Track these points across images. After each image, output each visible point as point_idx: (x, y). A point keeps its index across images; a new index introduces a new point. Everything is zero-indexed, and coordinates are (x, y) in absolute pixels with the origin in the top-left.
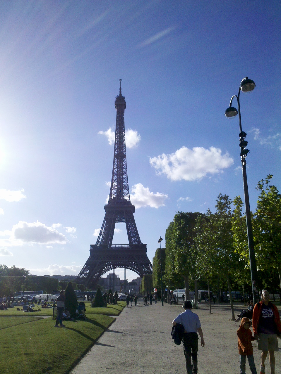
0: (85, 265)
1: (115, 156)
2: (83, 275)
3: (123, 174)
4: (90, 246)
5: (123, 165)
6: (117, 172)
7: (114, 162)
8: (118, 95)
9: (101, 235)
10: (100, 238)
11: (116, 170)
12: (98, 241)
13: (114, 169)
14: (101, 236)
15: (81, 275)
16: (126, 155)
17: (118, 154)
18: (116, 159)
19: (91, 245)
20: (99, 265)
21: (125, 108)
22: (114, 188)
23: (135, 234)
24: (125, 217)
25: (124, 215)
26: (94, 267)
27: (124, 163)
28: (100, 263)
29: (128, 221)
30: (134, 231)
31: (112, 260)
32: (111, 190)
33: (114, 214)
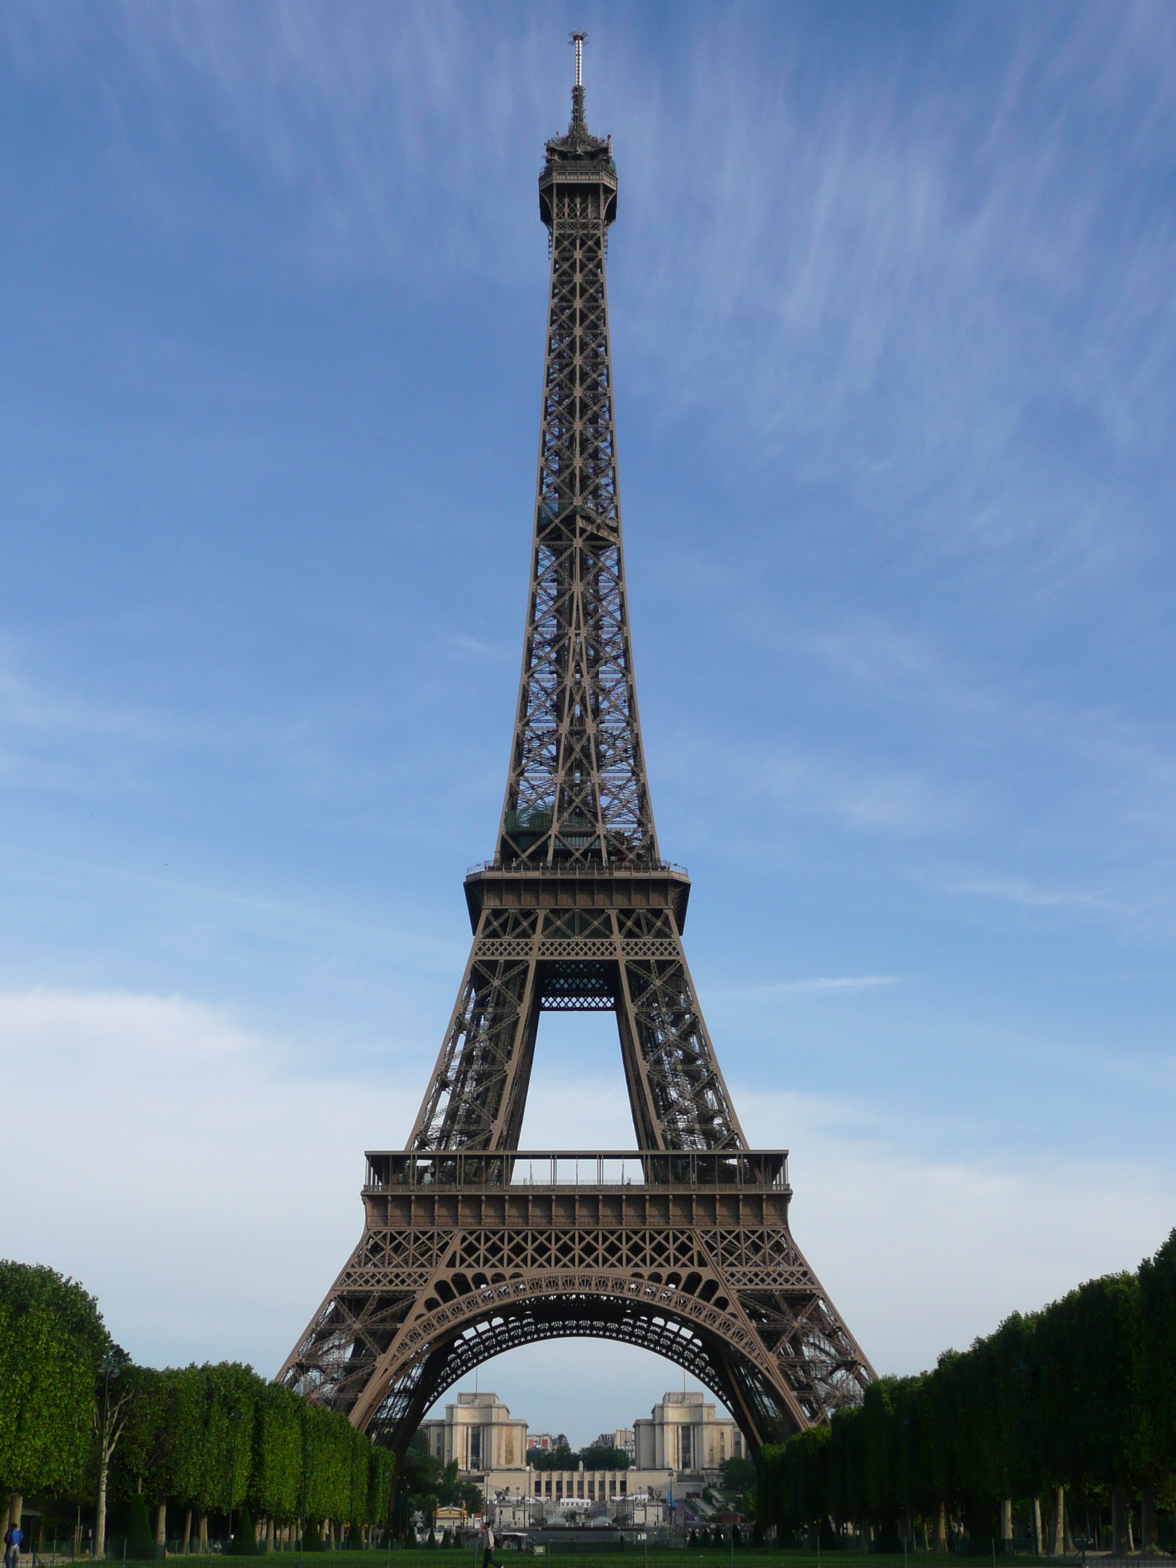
0: (327, 1302)
1: (548, 532)
2: (314, 1374)
3: (599, 661)
4: (364, 1163)
5: (598, 598)
7: (537, 580)
8: (564, 133)
9: (444, 1085)
10: (438, 1109)
11: (549, 628)
12: (422, 1130)
13: (533, 625)
14: (445, 1099)
15: (295, 1380)
18: (545, 552)
20: (431, 1304)
21: (611, 215)
22: (536, 756)
23: (693, 1077)
24: (622, 958)
25: (617, 938)
26: (402, 1317)
27: (605, 585)
28: (442, 1287)
29: (639, 986)
30: (689, 1058)
31: (530, 1272)
32: (518, 769)
33: (538, 938)
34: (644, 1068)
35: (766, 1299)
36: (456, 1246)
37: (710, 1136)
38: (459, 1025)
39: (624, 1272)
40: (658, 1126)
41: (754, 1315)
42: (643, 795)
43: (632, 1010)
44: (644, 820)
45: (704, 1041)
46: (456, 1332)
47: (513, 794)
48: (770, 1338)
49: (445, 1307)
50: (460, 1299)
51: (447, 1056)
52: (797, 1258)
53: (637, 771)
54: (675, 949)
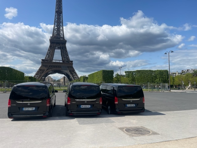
0: (38, 70)
1: (56, 12)
3: (60, 23)
5: (60, 18)
6: (57, 21)
7: (55, 16)
9: (47, 55)
11: (56, 20)
12: (46, 58)
13: (55, 19)
16: (62, 12)
17: (58, 11)
19: (42, 60)
22: (55, 30)
23: (66, 55)
24: (61, 46)
25: (61, 45)
26: (44, 71)
27: (61, 17)
28: (47, 69)
29: (63, 48)
30: (66, 54)
31: (54, 68)
32: (54, 31)
33: (55, 44)
34: (63, 54)
35: (71, 71)
36: (48, 66)
37: (67, 60)
38: (49, 50)
39: (61, 69)
40: (63, 58)
41: (70, 72)
42: (63, 34)
43: (62, 50)
44: (63, 36)
45: (67, 52)
46: (48, 72)
47: (53, 33)
48: (71, 73)
49: (48, 71)
50: (49, 70)
51: (48, 52)
52: (73, 68)
53: (63, 32)
54: (66, 46)
